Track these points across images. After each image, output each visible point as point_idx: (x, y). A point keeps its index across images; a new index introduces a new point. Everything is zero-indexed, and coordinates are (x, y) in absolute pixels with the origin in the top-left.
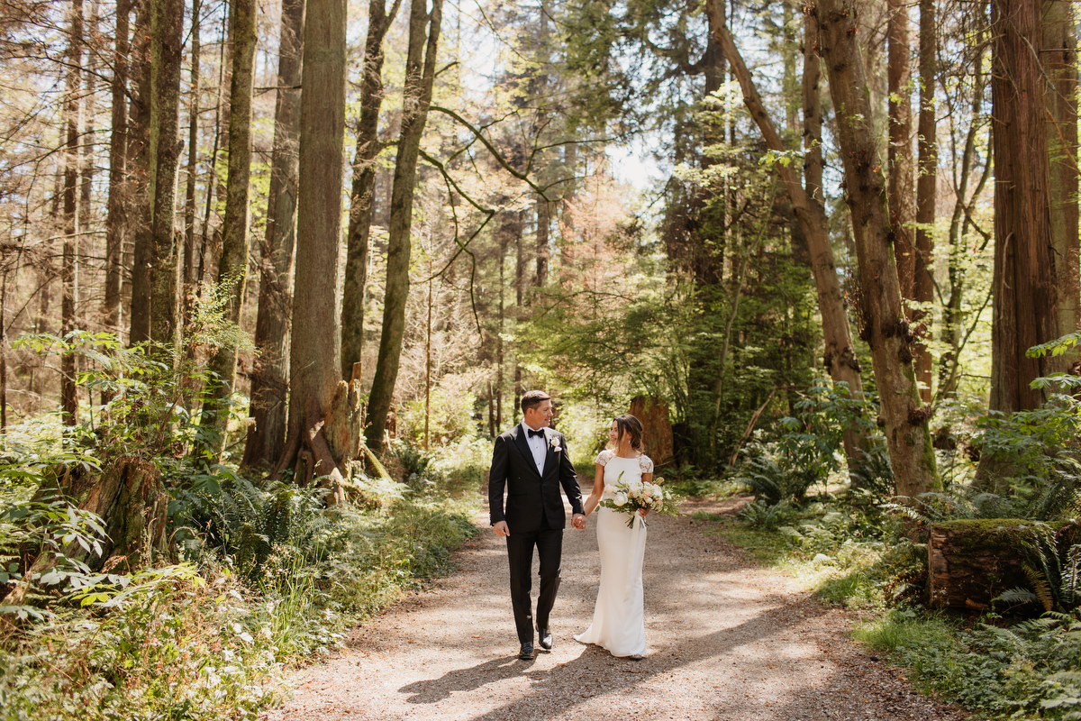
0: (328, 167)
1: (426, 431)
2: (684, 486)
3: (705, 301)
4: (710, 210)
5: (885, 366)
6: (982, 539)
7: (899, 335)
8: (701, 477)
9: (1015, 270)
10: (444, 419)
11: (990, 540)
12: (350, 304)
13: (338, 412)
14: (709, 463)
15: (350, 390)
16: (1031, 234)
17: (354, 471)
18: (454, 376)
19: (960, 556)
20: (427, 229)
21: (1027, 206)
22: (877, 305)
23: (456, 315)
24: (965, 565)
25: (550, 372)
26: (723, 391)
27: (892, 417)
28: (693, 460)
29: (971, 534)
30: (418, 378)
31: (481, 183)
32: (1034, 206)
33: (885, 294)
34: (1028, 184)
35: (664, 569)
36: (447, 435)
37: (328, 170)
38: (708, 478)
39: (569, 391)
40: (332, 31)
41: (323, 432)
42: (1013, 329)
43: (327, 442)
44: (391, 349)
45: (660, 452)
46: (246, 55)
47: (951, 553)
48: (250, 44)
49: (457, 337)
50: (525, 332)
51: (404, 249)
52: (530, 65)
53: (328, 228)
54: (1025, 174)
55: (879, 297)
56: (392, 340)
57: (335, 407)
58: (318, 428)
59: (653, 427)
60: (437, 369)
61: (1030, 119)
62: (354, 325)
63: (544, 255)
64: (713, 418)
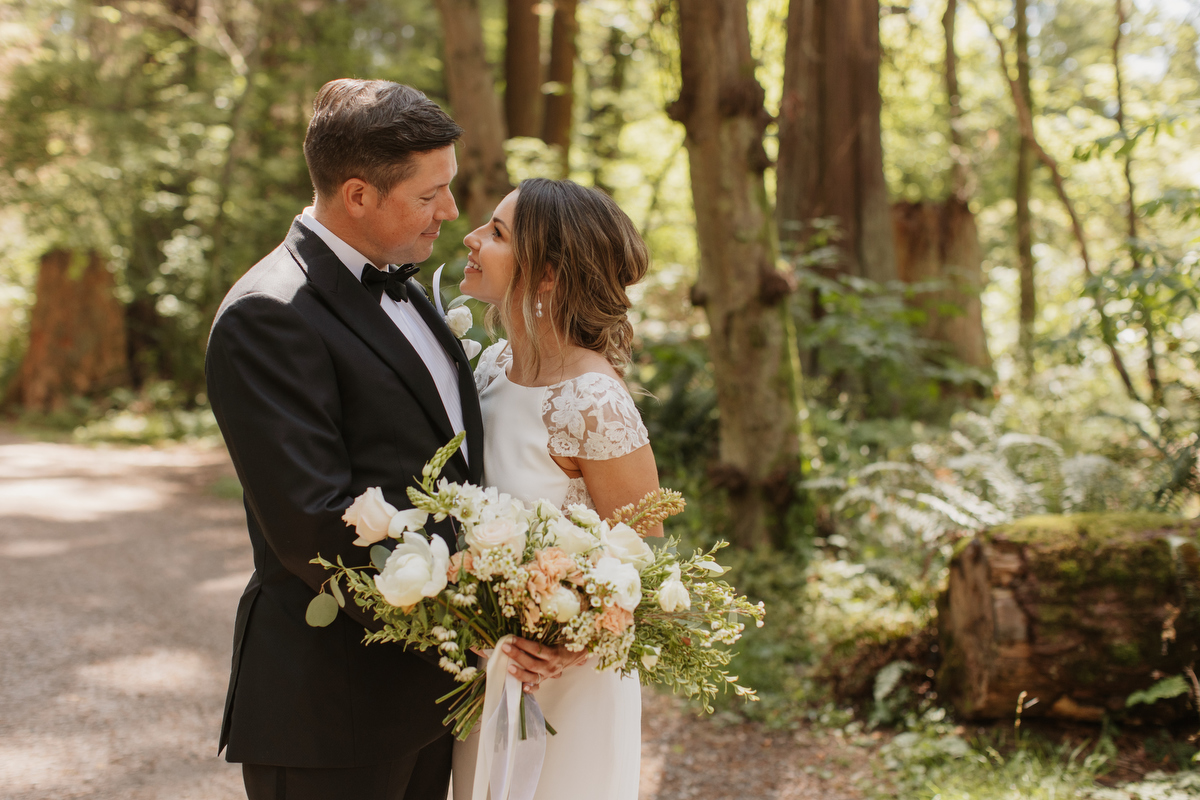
6: (1099, 562)
27: (724, 288)
29: (1074, 552)
45: (98, 358)
47: (1036, 598)
59: (86, 311)
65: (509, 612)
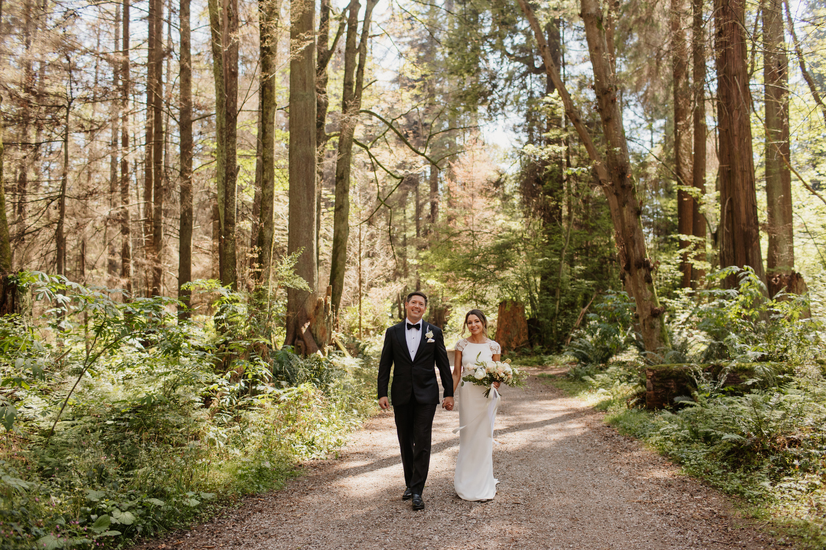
0: (307, 165)
1: (360, 327)
2: (535, 359)
3: (549, 234)
4: (551, 173)
5: (637, 285)
6: (670, 373)
7: (644, 267)
8: (546, 354)
9: (733, 220)
10: (371, 319)
11: (674, 374)
13: (318, 316)
14: (552, 344)
15: (326, 302)
16: (742, 198)
17: (329, 352)
18: (377, 289)
19: (659, 382)
20: (357, 189)
21: (738, 181)
22: (632, 251)
23: (377, 247)
24: (662, 387)
25: (443, 285)
26: (561, 296)
27: (642, 313)
28: (542, 342)
29: (665, 371)
30: (352, 291)
31: (391, 155)
32: (743, 180)
33: (637, 245)
34: (739, 167)
35: (516, 400)
36: (373, 330)
37: (307, 168)
38: (551, 354)
39: (456, 297)
40: (307, 82)
41: (309, 329)
42: (732, 256)
43: (313, 335)
44: (338, 273)
45: (519, 338)
46: (271, 114)
47: (655, 381)
48: (273, 108)
49: (379, 261)
50: (426, 258)
51: (345, 206)
52: (424, 72)
53: (308, 204)
54: (737, 161)
55: (633, 246)
56: (339, 267)
57: (316, 313)
58: (307, 327)
59: (514, 321)
60: (366, 285)
61: (740, 127)
63: (436, 200)
64: (554, 314)
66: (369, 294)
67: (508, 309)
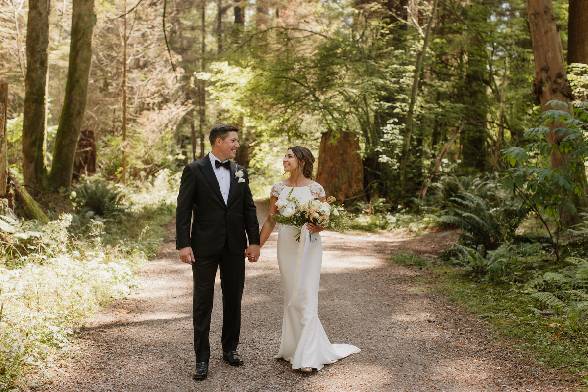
1: (125, 165)
8: (392, 211)
10: (142, 154)
12: (34, 34)
18: (151, 113)
28: (383, 194)
36: (145, 170)
38: (398, 212)
44: (78, 81)
45: (350, 186)
56: (79, 72)
59: (344, 161)
60: (134, 106)
62: (38, 56)
65: (307, 217)
66: (138, 120)
67: (333, 141)
